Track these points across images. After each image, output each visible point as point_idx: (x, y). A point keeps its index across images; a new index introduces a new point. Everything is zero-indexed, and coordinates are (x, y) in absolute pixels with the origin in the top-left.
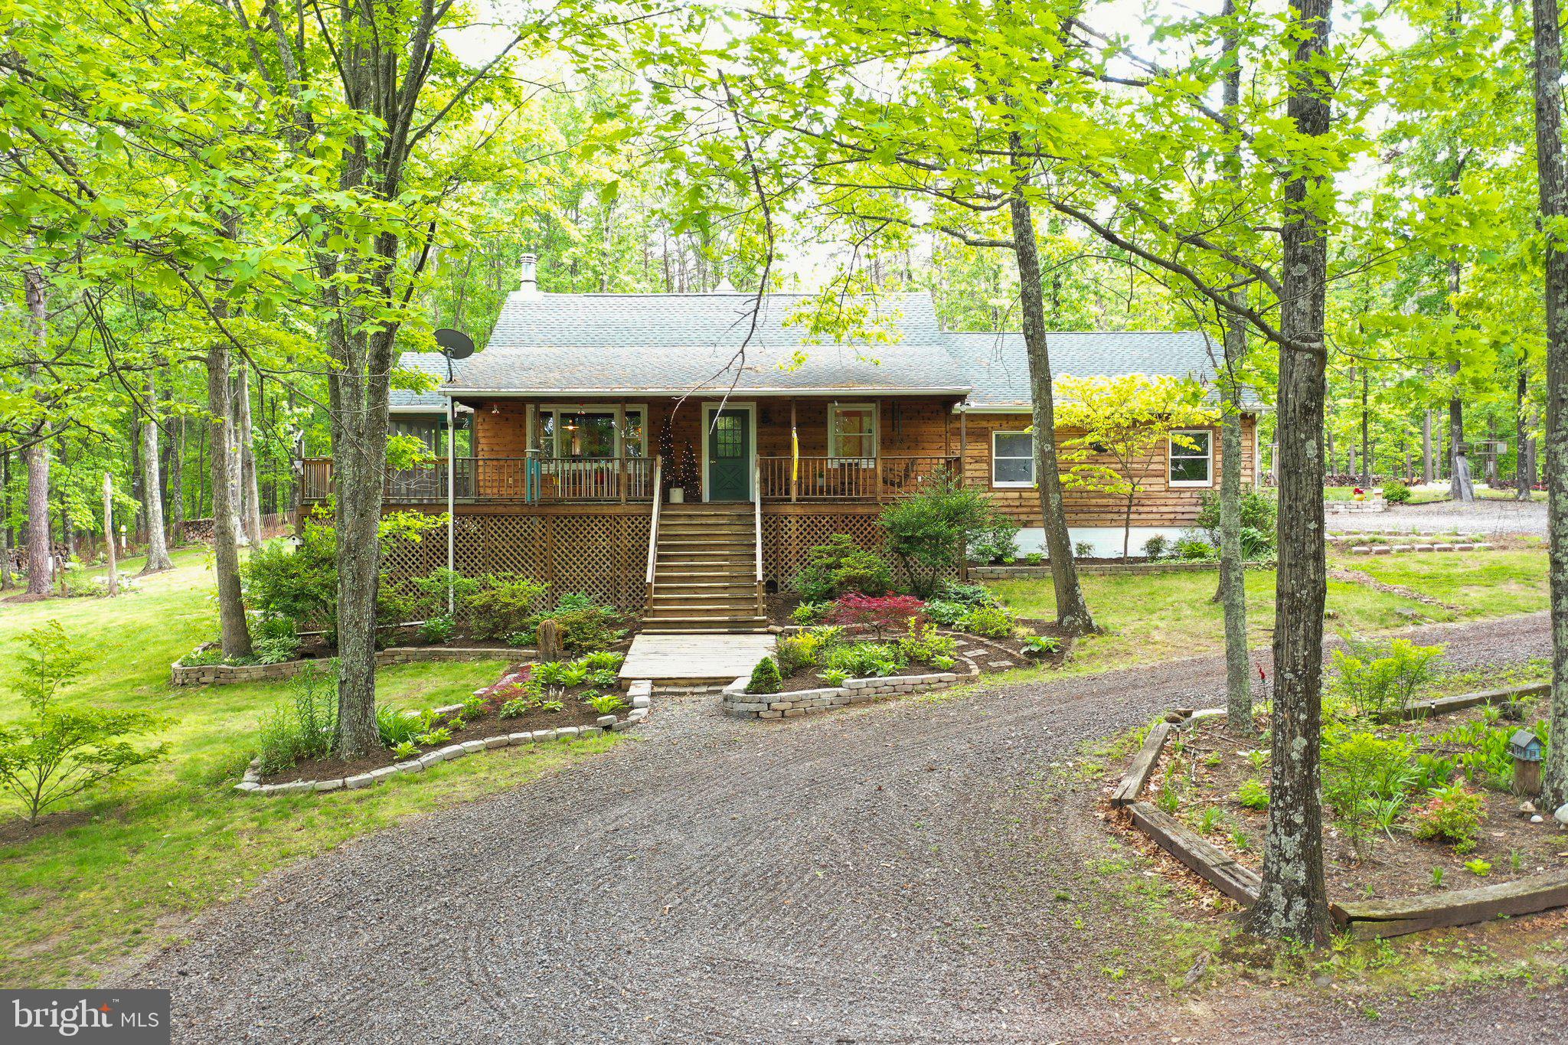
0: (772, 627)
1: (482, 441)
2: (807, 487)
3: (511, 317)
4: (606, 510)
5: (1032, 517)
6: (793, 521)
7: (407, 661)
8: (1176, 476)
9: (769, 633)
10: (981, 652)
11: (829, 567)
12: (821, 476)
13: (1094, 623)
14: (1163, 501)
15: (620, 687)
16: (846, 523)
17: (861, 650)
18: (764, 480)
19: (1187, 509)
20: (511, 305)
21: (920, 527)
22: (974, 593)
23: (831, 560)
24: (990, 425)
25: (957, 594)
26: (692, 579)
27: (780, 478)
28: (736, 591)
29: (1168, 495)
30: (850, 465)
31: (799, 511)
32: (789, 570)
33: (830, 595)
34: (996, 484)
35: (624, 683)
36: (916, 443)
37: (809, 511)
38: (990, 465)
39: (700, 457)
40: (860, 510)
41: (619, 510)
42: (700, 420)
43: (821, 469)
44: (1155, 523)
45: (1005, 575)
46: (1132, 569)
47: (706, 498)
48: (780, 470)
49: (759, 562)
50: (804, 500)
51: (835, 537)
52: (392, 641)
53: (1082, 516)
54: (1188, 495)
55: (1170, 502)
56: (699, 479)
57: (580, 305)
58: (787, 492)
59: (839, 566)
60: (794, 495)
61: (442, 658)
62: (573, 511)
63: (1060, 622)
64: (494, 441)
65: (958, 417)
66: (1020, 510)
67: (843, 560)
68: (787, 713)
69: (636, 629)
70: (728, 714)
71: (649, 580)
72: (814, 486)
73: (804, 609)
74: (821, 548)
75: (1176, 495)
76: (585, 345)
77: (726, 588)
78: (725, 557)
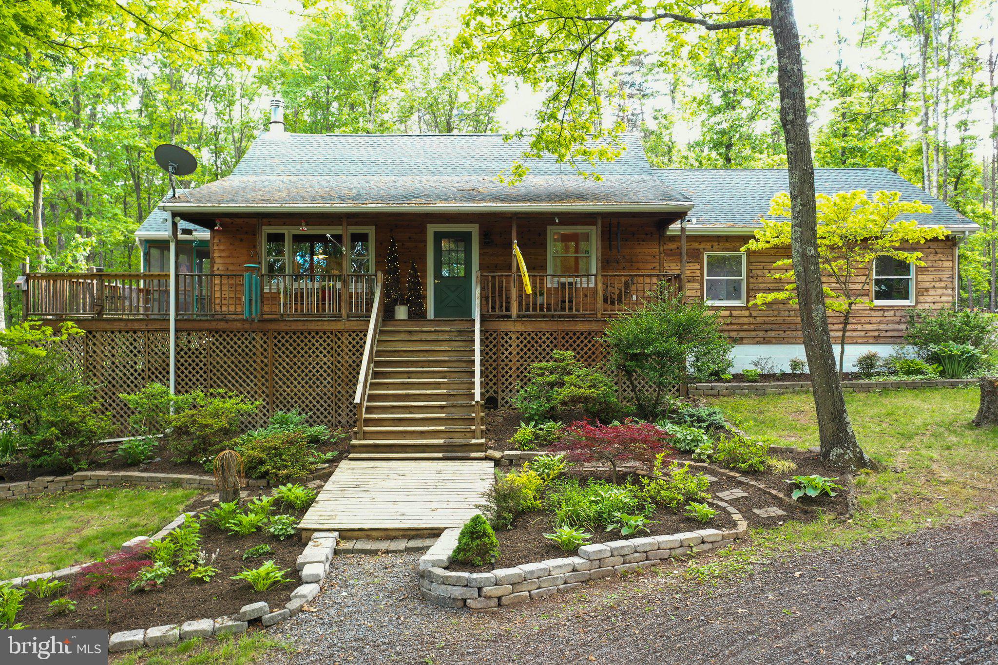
0: (490, 452)
1: (218, 260)
2: (527, 305)
3: (258, 152)
4: (327, 326)
5: (742, 334)
6: (514, 337)
7: (98, 486)
8: (879, 296)
9: (487, 458)
10: (738, 493)
11: (552, 385)
12: (542, 294)
13: (866, 456)
14: (867, 320)
15: (300, 539)
16: (567, 340)
17: (597, 494)
18: (484, 298)
19: (891, 327)
20: (260, 143)
21: (649, 344)
22: (710, 415)
23: (553, 378)
24: (702, 246)
25: (691, 416)
26: (407, 397)
27: (501, 295)
28: (453, 410)
29: (873, 313)
30: (570, 284)
31: (520, 327)
32: (508, 387)
33: (551, 415)
34: (709, 303)
35: (304, 534)
36: (632, 262)
37: (529, 327)
38: (702, 284)
39: (424, 277)
40: (581, 327)
41: (340, 326)
42: (425, 241)
43: (542, 289)
44: (860, 340)
45: (726, 392)
46: (853, 386)
47: (431, 315)
48: (501, 289)
49: (477, 380)
50: (524, 316)
51: (557, 353)
52: (84, 464)
53: (789, 333)
54: (891, 313)
55: (874, 320)
56: (424, 297)
57: (322, 143)
58: (508, 309)
59: (562, 385)
60: (514, 311)
61: (132, 483)
62: (294, 326)
63: (826, 455)
64: (228, 261)
65: (673, 239)
66: (730, 327)
67: (566, 379)
68: (504, 600)
69: (344, 452)
70: (424, 598)
71: (357, 400)
72: (535, 304)
73: (525, 431)
74: (543, 364)
75: (880, 314)
76: (321, 175)
77: (442, 407)
78: (442, 375)
